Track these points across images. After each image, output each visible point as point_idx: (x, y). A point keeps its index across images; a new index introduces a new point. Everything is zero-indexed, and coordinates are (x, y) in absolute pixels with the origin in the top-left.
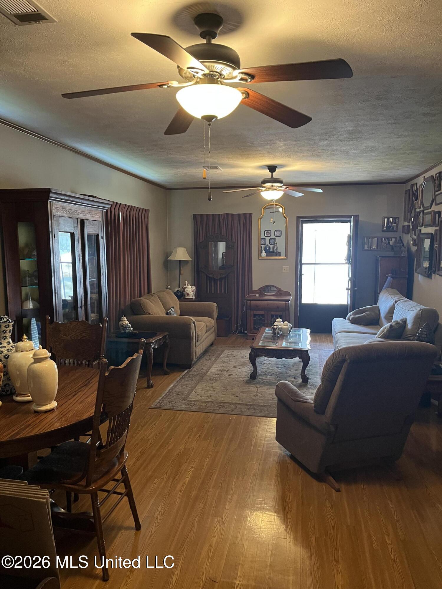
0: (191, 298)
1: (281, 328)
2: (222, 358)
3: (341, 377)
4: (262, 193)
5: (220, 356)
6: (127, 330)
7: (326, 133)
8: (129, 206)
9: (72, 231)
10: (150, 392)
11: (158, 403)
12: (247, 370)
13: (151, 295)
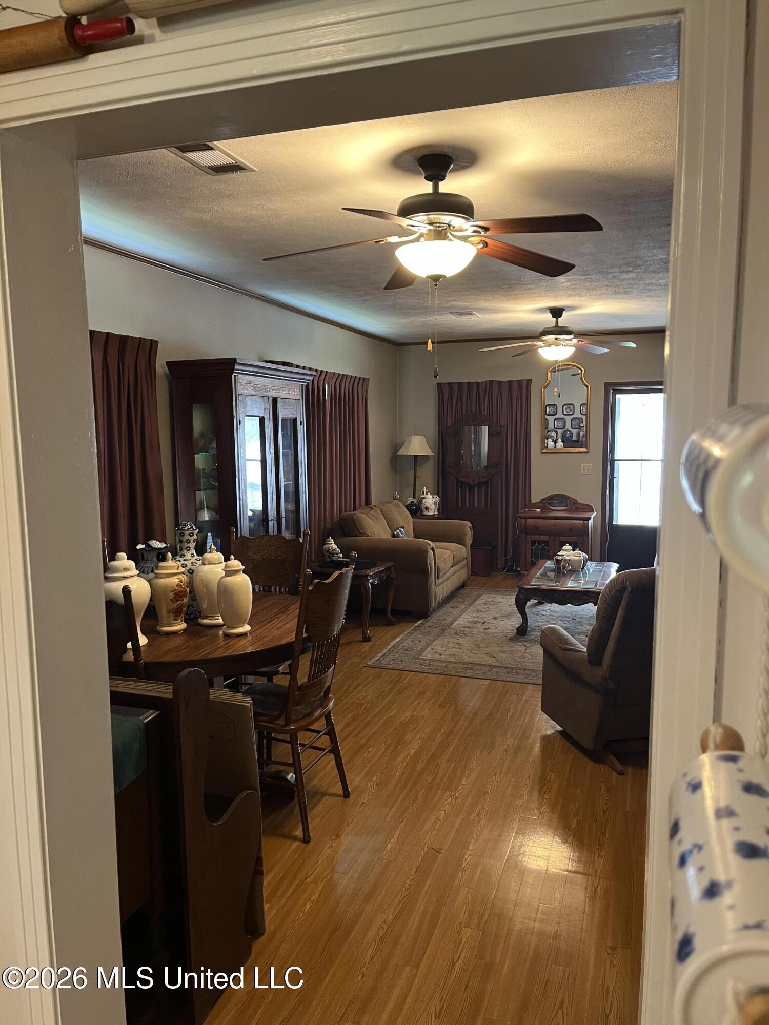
0: (431, 513)
1: (569, 560)
2: (478, 605)
3: (620, 612)
4: (540, 350)
5: (474, 602)
6: (334, 557)
7: (628, 264)
8: (339, 374)
9: (262, 415)
10: (366, 646)
11: (377, 661)
12: (513, 623)
13: (371, 508)
